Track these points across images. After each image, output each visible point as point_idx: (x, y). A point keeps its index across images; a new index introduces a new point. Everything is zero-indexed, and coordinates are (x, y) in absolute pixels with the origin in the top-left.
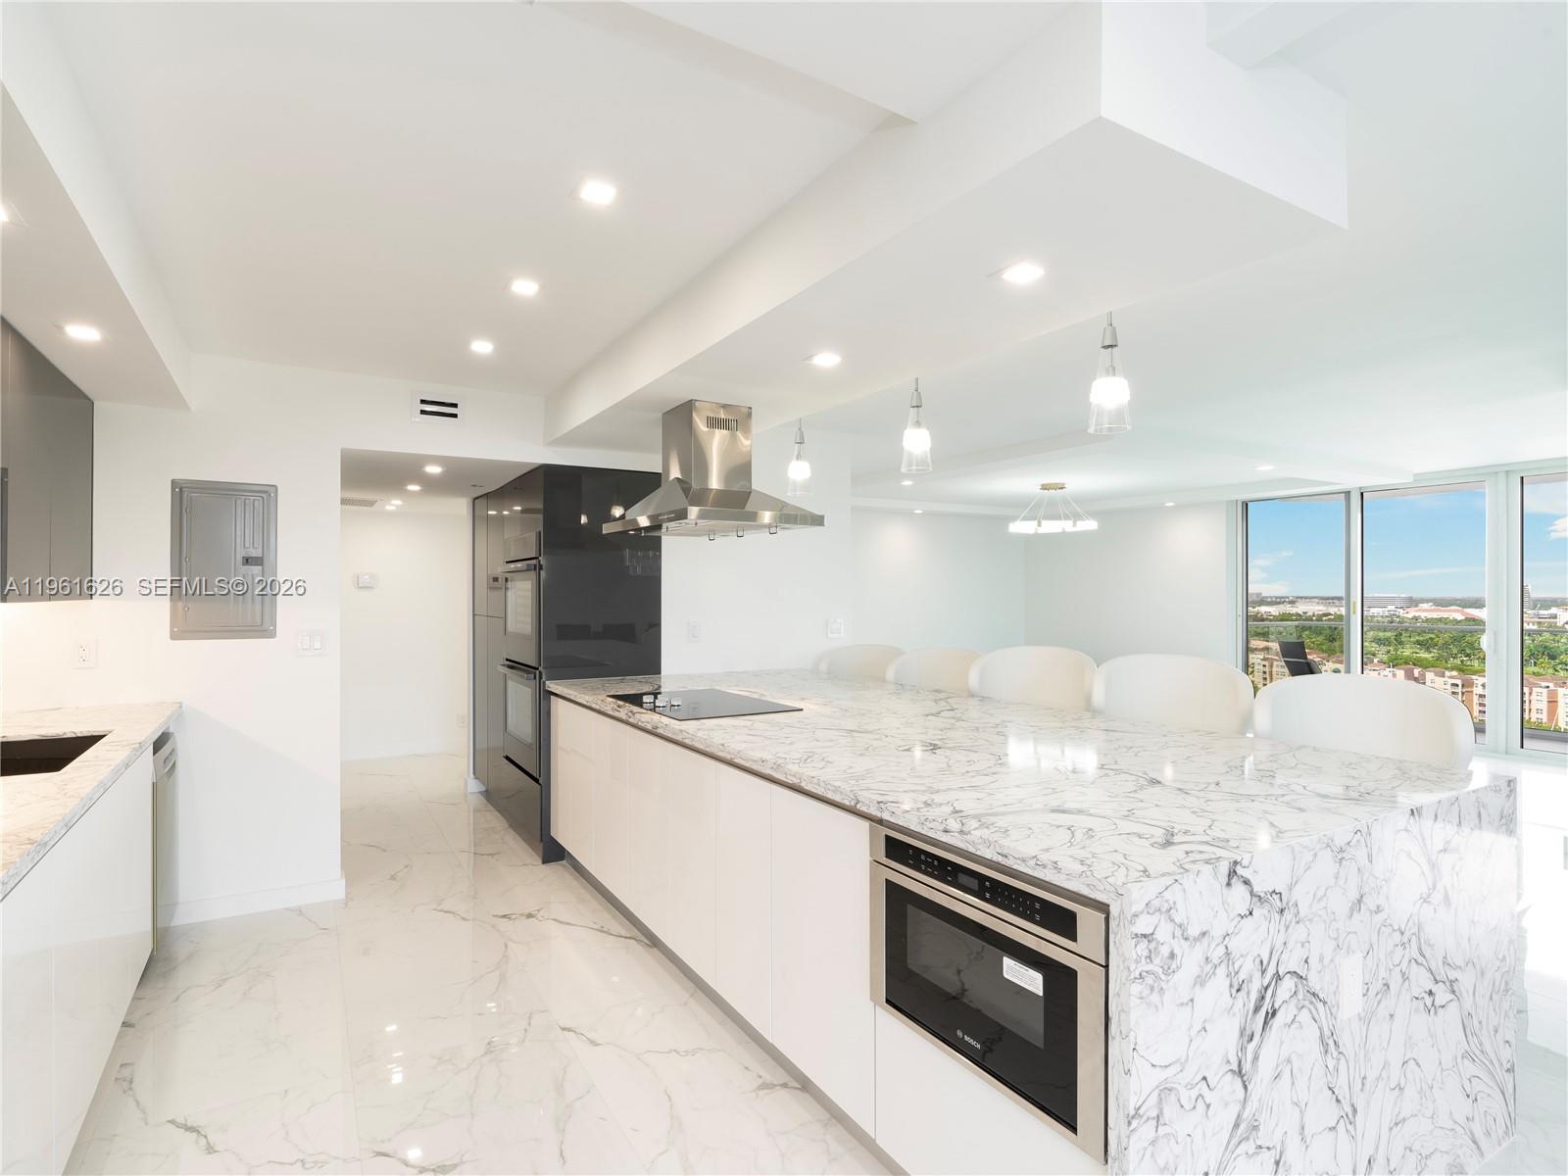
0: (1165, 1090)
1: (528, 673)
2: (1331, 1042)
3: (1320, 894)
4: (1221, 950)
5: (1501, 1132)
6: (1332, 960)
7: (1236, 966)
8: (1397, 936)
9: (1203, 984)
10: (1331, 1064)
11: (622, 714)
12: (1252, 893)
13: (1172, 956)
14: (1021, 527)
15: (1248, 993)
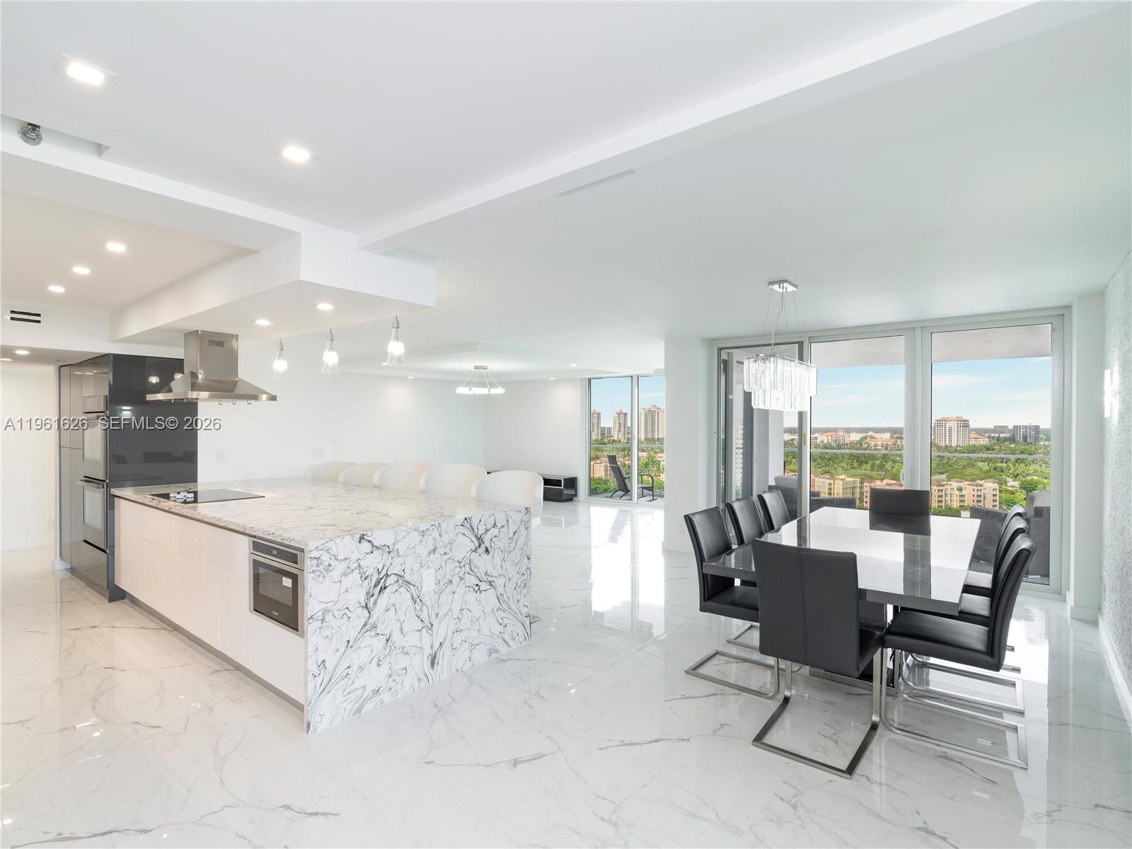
0: (326, 611)
1: (98, 484)
2: (418, 600)
3: (412, 546)
4: (356, 565)
5: (521, 639)
6: (418, 571)
7: (364, 570)
8: (457, 564)
9: (346, 575)
10: (418, 608)
11: (154, 504)
12: (373, 545)
13: (330, 565)
14: (462, 390)
15: (371, 580)
